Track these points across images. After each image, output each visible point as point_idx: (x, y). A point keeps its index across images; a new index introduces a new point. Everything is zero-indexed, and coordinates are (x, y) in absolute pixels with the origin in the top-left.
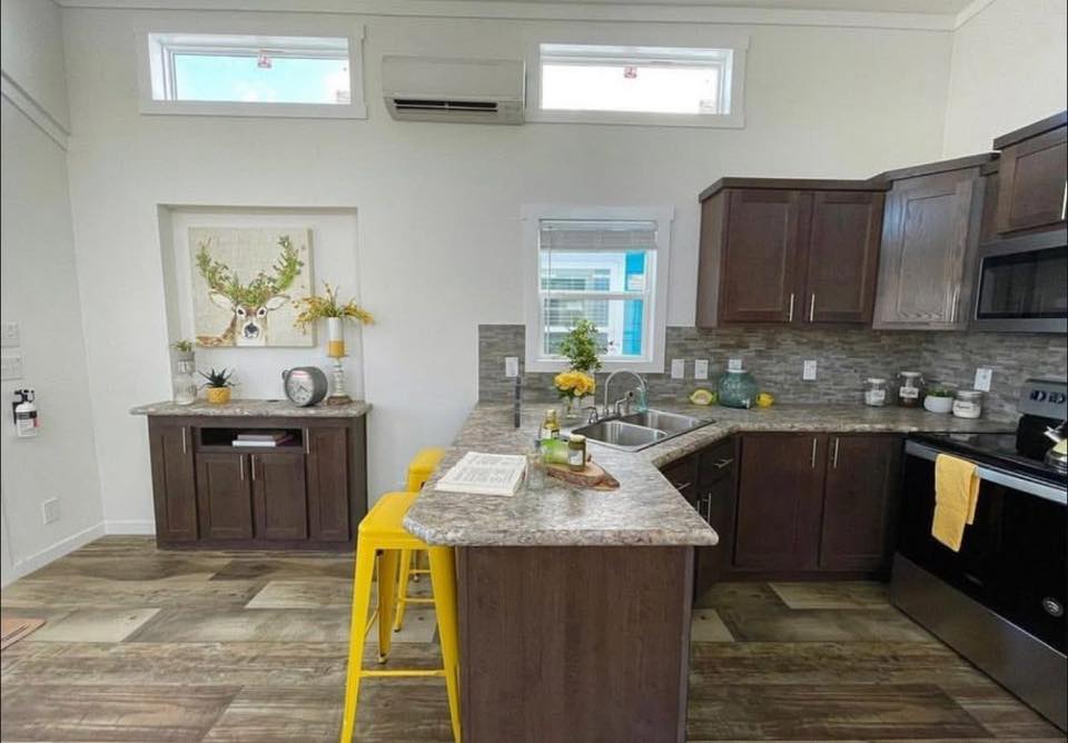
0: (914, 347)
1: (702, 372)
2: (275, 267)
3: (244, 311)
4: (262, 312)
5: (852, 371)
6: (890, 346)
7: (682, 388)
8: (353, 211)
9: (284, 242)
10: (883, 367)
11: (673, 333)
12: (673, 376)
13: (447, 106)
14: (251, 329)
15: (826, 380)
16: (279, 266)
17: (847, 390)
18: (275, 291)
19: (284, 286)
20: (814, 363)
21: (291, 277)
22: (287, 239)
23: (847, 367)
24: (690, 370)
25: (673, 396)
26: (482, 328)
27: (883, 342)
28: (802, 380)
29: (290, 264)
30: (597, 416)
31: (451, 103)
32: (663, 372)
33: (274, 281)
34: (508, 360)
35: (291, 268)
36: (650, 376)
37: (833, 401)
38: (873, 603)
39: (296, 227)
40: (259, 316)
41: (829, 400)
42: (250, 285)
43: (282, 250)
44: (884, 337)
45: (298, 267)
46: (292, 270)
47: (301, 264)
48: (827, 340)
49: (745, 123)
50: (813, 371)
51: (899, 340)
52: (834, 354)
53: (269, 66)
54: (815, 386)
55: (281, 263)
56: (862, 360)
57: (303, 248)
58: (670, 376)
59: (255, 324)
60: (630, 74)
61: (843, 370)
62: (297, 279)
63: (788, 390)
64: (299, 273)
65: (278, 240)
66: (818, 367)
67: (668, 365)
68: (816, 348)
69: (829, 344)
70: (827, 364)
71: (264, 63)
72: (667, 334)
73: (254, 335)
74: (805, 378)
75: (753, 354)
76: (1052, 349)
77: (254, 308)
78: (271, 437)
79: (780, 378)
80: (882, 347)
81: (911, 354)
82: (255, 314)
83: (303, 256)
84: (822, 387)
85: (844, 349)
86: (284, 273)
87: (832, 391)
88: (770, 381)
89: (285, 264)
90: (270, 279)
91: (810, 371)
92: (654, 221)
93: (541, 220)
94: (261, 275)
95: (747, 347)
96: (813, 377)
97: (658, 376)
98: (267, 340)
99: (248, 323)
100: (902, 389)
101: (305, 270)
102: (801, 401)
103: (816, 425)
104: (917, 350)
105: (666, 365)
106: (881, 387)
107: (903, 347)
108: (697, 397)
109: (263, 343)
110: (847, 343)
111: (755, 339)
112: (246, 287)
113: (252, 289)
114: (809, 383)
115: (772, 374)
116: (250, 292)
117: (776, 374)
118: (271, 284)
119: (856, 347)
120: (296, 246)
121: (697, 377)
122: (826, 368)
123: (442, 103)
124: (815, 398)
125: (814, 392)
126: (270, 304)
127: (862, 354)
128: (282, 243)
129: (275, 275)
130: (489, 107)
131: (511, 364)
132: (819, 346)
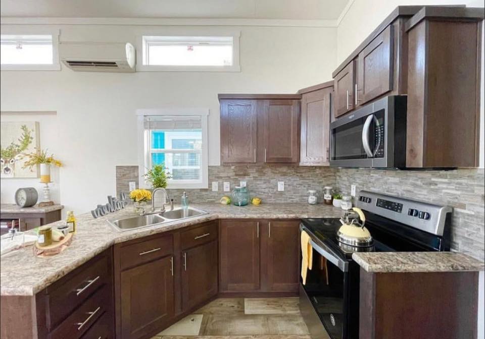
0: (333, 174)
1: (227, 187)
2: (19, 140)
3: (4, 161)
4: (12, 161)
5: (303, 186)
6: (321, 174)
7: (217, 196)
8: (55, 113)
9: (24, 128)
10: (318, 184)
11: (211, 169)
12: (213, 190)
13: (93, 64)
14: (7, 169)
15: (289, 191)
16: (21, 139)
17: (301, 196)
18: (19, 151)
19: (23, 149)
20: (283, 183)
21: (27, 145)
22: (25, 126)
23: (299, 184)
24: (221, 186)
25: (214, 200)
26: (118, 167)
27: (317, 172)
28: (277, 191)
29: (26, 139)
30: (144, 212)
31: (94, 63)
32: (207, 188)
33: (19, 146)
34: (130, 183)
35: (27, 140)
36: (202, 190)
37: (295, 202)
38: (291, 310)
39: (29, 120)
40: (11, 163)
41: (292, 201)
42: (7, 149)
43: (23, 131)
44: (318, 170)
45: (30, 140)
46: (28, 141)
47: (32, 138)
48: (289, 171)
49: (241, 69)
50: (283, 186)
51: (325, 171)
52: (292, 178)
53: (21, 48)
54: (285, 194)
55: (22, 138)
56: (308, 181)
57: (33, 131)
58: (211, 190)
59: (9, 167)
60: (190, 49)
61: (298, 186)
62: (30, 145)
63: (271, 196)
64: (31, 142)
65: (21, 127)
66: (285, 185)
67: (210, 185)
68: (284, 175)
69: (290, 173)
70: (290, 183)
71: (19, 47)
72: (209, 170)
73: (8, 172)
74: (279, 190)
75: (252, 179)
76: (372, 175)
77: (8, 160)
78: (6, 223)
79: (267, 190)
80: (317, 175)
81: (332, 178)
82: (9, 162)
83: (33, 134)
84: (288, 194)
85: (297, 176)
86: (23, 143)
87: (293, 197)
88: (262, 192)
89: (24, 138)
90: (17, 146)
91: (281, 187)
92: (201, 116)
93: (145, 116)
94: (12, 144)
95: (249, 176)
96: (283, 190)
97: (206, 190)
98: (14, 174)
99: (6, 167)
100: (325, 195)
101: (34, 141)
102: (278, 202)
103: (259, 215)
104: (334, 176)
105: (209, 184)
106: (314, 194)
107: (328, 174)
108: (222, 201)
109: (12, 176)
110: (299, 173)
111: (252, 171)
112: (5, 149)
113: (8, 150)
114: (281, 193)
115: (262, 188)
116: (7, 152)
117: (265, 188)
118: (17, 148)
119: (303, 175)
120: (29, 129)
121: (225, 190)
122: (289, 185)
123: (90, 63)
124: (284, 200)
125: (284, 198)
126: (16, 157)
127: (308, 178)
128: (23, 129)
129: (19, 144)
130: (113, 64)
131: (132, 185)
132: (284, 174)
